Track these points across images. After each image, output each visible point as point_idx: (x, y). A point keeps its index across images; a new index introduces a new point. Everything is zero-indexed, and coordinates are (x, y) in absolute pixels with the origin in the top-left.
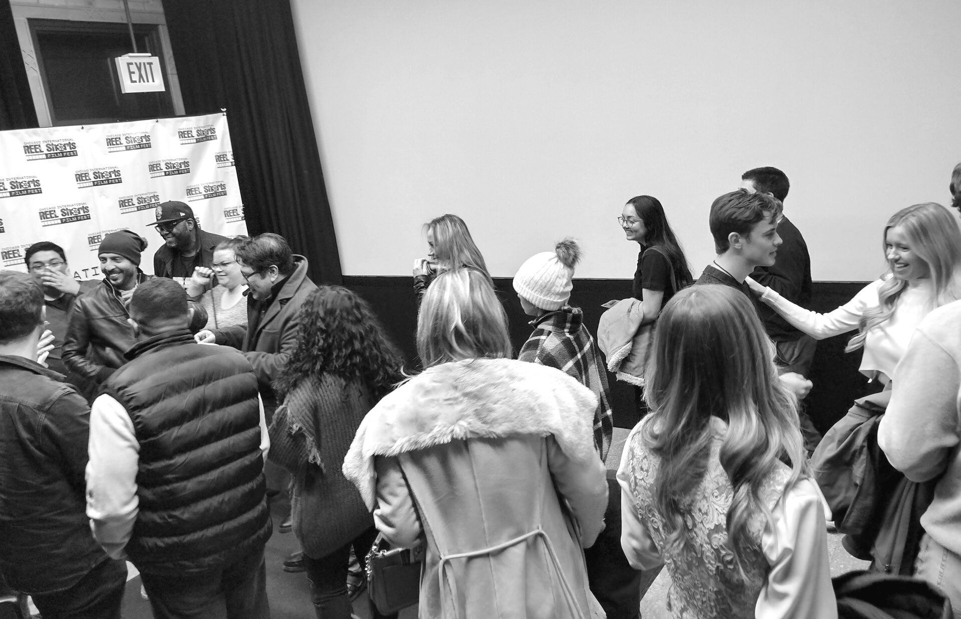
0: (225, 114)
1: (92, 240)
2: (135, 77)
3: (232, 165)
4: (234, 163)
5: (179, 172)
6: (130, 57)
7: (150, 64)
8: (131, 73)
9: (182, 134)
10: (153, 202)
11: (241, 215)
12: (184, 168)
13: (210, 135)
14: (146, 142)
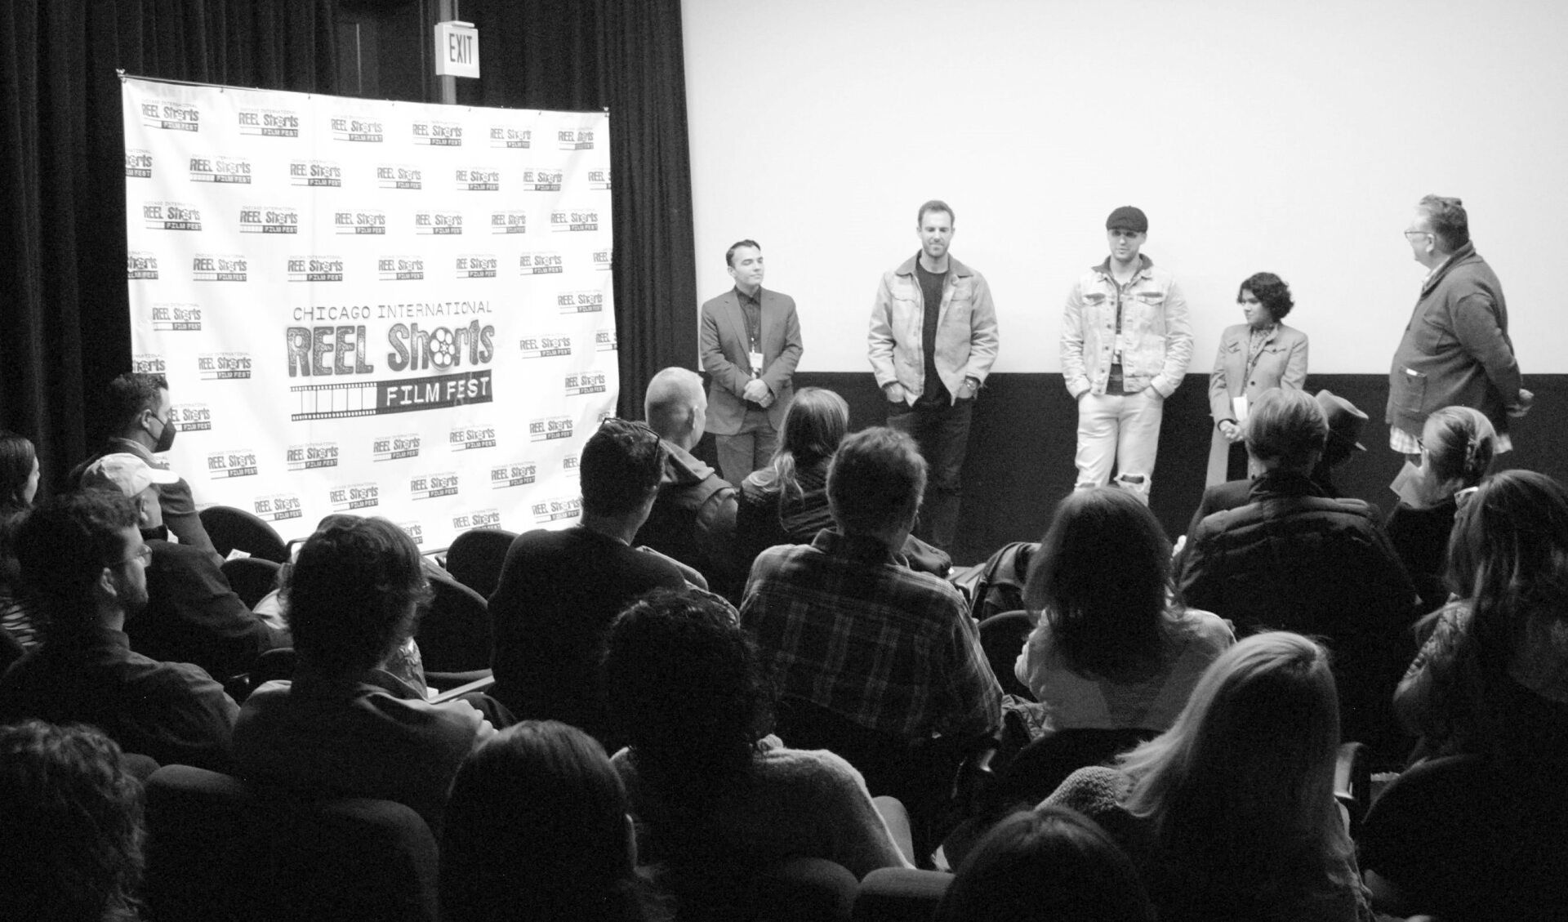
0: (608, 114)
1: (460, 263)
2: (455, 55)
3: (607, 188)
4: (610, 185)
5: (551, 188)
6: (454, 25)
7: (469, 38)
8: (452, 48)
9: (563, 136)
10: (521, 224)
11: (610, 262)
12: (556, 183)
13: (587, 141)
14: (526, 140)
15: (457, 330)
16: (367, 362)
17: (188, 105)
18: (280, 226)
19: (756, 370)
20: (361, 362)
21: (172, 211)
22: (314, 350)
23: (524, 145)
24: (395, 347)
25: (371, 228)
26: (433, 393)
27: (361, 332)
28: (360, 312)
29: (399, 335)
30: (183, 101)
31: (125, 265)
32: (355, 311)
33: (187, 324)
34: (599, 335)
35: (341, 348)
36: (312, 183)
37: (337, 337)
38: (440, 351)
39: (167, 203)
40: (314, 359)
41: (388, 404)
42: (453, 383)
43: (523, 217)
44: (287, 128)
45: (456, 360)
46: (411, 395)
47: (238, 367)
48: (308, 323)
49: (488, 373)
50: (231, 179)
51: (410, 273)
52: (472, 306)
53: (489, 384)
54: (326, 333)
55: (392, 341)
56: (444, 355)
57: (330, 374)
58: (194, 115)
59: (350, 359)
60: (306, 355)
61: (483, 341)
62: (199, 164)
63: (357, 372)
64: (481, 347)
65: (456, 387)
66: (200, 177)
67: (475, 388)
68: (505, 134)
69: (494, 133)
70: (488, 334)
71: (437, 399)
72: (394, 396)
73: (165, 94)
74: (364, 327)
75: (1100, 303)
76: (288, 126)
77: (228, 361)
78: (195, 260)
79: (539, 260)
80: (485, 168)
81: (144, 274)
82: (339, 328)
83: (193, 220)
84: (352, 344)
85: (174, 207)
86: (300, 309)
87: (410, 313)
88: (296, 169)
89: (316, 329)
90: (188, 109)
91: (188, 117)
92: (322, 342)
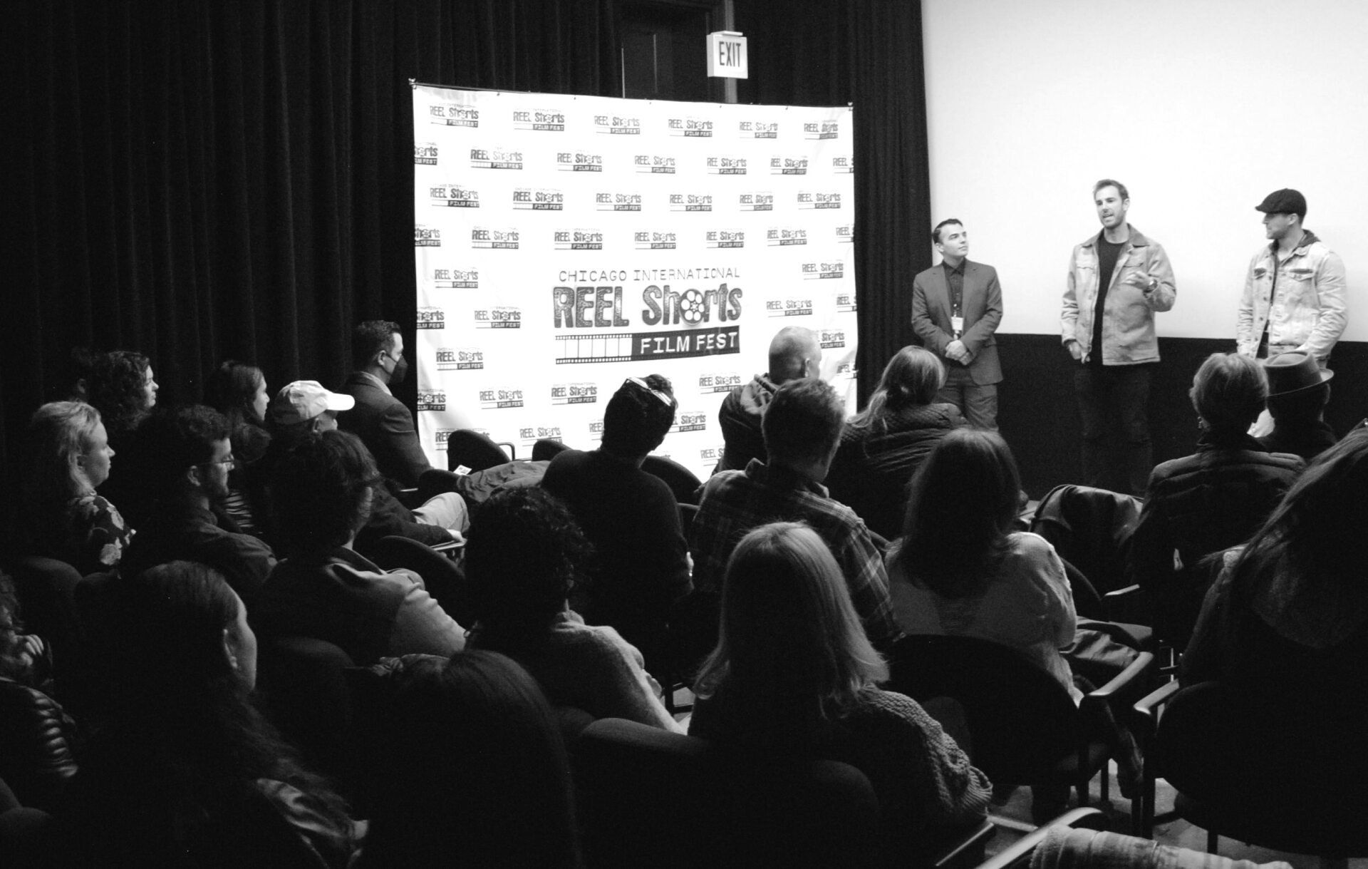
0: (852, 108)
1: (711, 236)
2: (724, 59)
3: (850, 172)
4: (852, 170)
5: (797, 172)
6: (724, 35)
7: (739, 45)
8: (722, 54)
9: (808, 127)
10: (768, 203)
11: (852, 236)
12: (801, 167)
13: (832, 132)
14: (773, 131)
15: (707, 292)
16: (624, 317)
17: (469, 106)
18: (547, 204)
19: (957, 332)
20: (618, 317)
21: (455, 193)
22: (577, 306)
23: (772, 136)
24: (648, 305)
25: (629, 206)
26: (683, 344)
27: (619, 291)
28: (617, 275)
29: (652, 295)
30: (465, 103)
31: (414, 235)
32: (613, 274)
33: (466, 283)
34: (840, 298)
35: (600, 305)
36: (577, 169)
37: (597, 296)
38: (690, 309)
39: (450, 185)
40: (577, 313)
41: (642, 352)
42: (702, 337)
43: (770, 197)
44: (555, 124)
45: (705, 317)
46: (663, 345)
47: (509, 318)
48: (573, 284)
49: (736, 329)
50: (505, 166)
51: (664, 244)
52: (721, 272)
53: (737, 338)
54: (588, 293)
55: (646, 299)
56: (694, 313)
57: (591, 326)
58: (475, 114)
59: (608, 314)
60: (570, 310)
61: (731, 302)
62: (479, 154)
63: (615, 325)
64: (729, 307)
65: (705, 340)
66: (479, 165)
67: (723, 341)
68: (753, 126)
69: (743, 126)
70: (736, 296)
71: (688, 350)
72: (648, 346)
73: (449, 97)
74: (621, 287)
75: (1261, 277)
76: (556, 122)
77: (501, 314)
78: (474, 231)
79: (786, 233)
80: (734, 156)
81: (429, 242)
82: (598, 288)
83: (472, 199)
84: (611, 302)
85: (456, 188)
86: (564, 272)
87: (663, 277)
88: (562, 157)
89: (579, 289)
90: (470, 109)
91: (469, 116)
92: (584, 300)
